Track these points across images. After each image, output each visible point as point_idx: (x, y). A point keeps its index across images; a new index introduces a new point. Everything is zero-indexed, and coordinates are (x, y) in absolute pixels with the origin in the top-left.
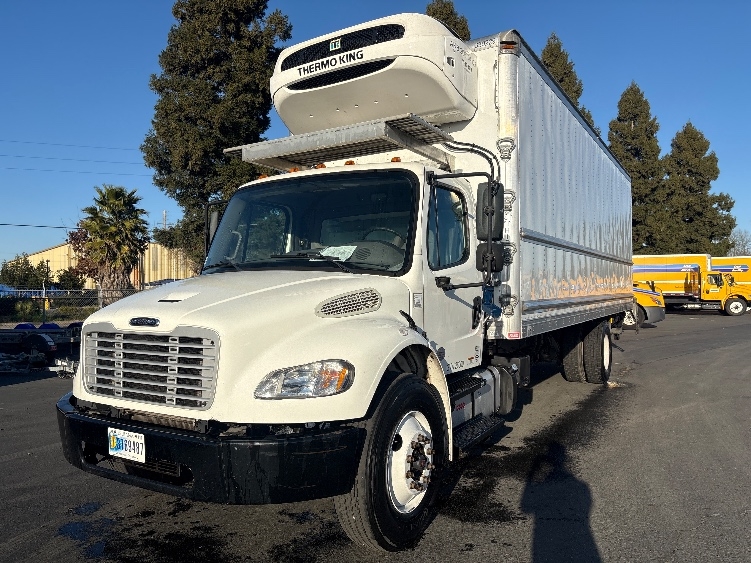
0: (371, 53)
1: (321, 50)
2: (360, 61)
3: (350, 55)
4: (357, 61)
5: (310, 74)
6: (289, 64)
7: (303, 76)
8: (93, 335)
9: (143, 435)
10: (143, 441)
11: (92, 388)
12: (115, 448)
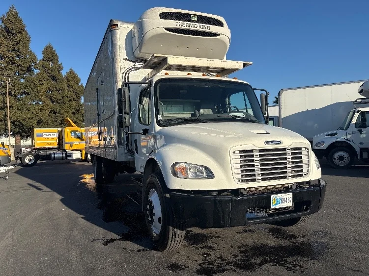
0: (213, 29)
1: (187, 18)
2: (208, 30)
3: (204, 26)
4: (207, 30)
5: (183, 27)
7: (178, 26)
8: (236, 152)
9: (292, 193)
10: (292, 196)
11: (239, 181)
12: (275, 205)
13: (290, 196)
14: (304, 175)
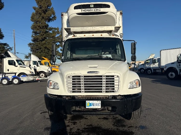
0: (102, 10)
1: (88, 6)
3: (97, 9)
4: (99, 11)
5: (85, 12)
6: (76, 8)
7: (82, 12)
8: (70, 77)
9: (100, 101)
10: (100, 103)
11: (71, 91)
12: (89, 106)
13: (99, 102)
14: (115, 92)
